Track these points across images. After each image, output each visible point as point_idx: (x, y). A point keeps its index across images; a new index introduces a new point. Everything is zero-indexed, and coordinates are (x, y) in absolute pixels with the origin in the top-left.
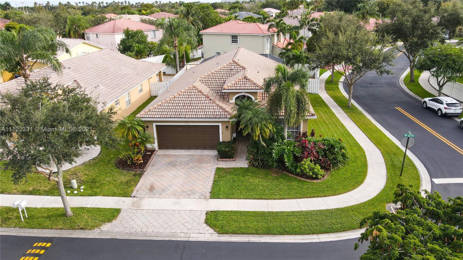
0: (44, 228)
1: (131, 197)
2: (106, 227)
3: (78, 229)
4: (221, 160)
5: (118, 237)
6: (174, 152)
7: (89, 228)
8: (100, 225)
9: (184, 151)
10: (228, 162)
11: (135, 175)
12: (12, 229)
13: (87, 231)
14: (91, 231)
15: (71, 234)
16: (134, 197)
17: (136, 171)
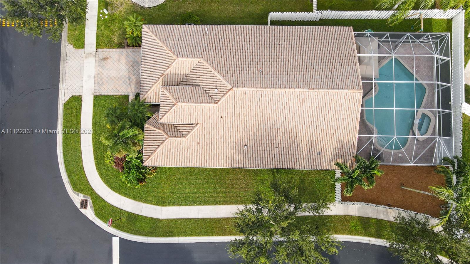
5: (62, 56)
16: (96, 52)
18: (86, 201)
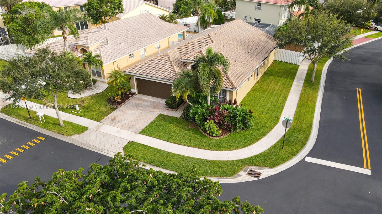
0: (48, 129)
1: (100, 122)
2: (75, 137)
3: (62, 134)
4: (168, 109)
5: (76, 144)
6: (145, 97)
7: (66, 135)
8: (73, 135)
9: (151, 98)
10: (171, 111)
11: (111, 109)
12: (36, 126)
13: (65, 137)
14: (67, 137)
15: (57, 136)
16: (101, 122)
17: (114, 106)
18: (251, 171)
